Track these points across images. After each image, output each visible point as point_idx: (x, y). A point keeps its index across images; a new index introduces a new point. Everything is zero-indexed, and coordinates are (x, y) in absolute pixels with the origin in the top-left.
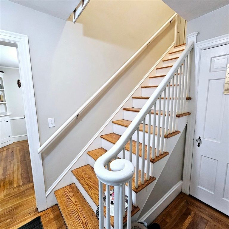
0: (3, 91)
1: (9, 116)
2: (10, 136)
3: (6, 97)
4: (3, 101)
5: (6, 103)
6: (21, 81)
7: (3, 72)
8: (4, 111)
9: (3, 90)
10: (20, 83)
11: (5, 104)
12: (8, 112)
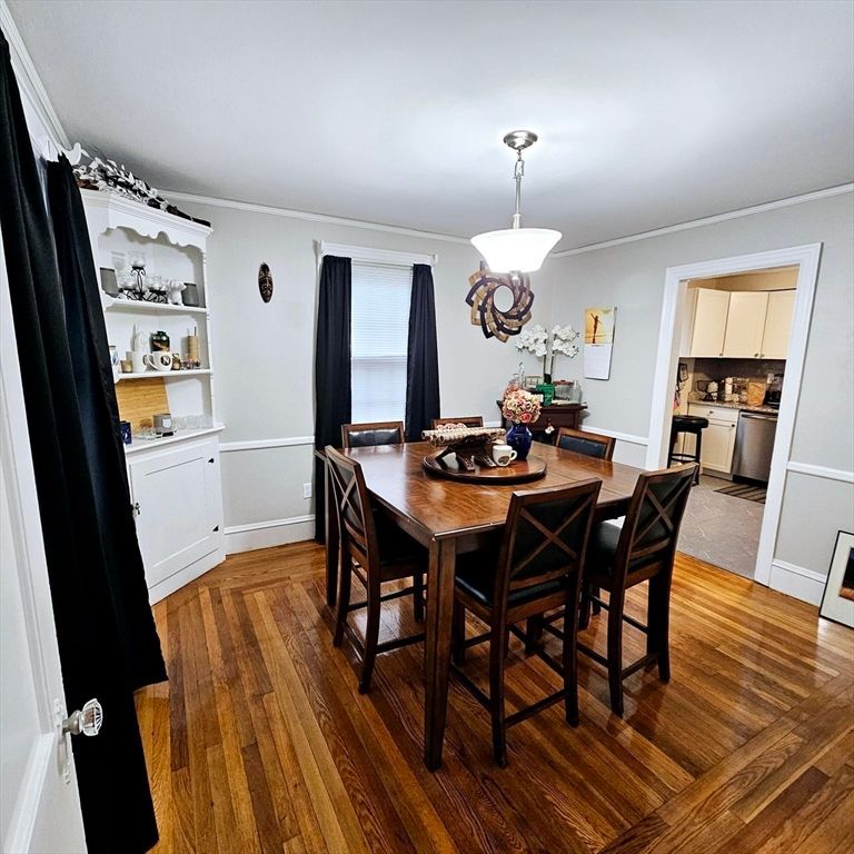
0: (202, 318)
1: (217, 437)
2: (216, 529)
3: (210, 346)
4: (197, 364)
5: (209, 375)
6: (273, 273)
7: (208, 224)
8: (199, 412)
9: (202, 310)
10: (271, 283)
11: (206, 379)
12: (214, 418)
